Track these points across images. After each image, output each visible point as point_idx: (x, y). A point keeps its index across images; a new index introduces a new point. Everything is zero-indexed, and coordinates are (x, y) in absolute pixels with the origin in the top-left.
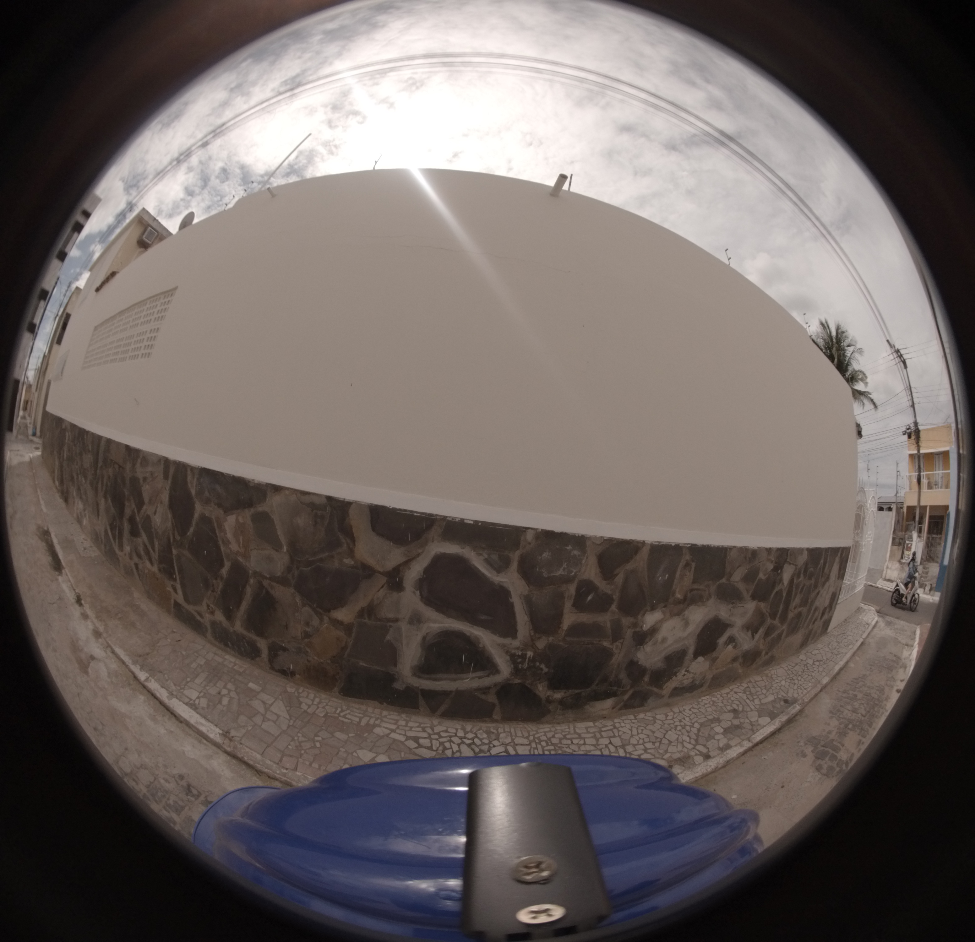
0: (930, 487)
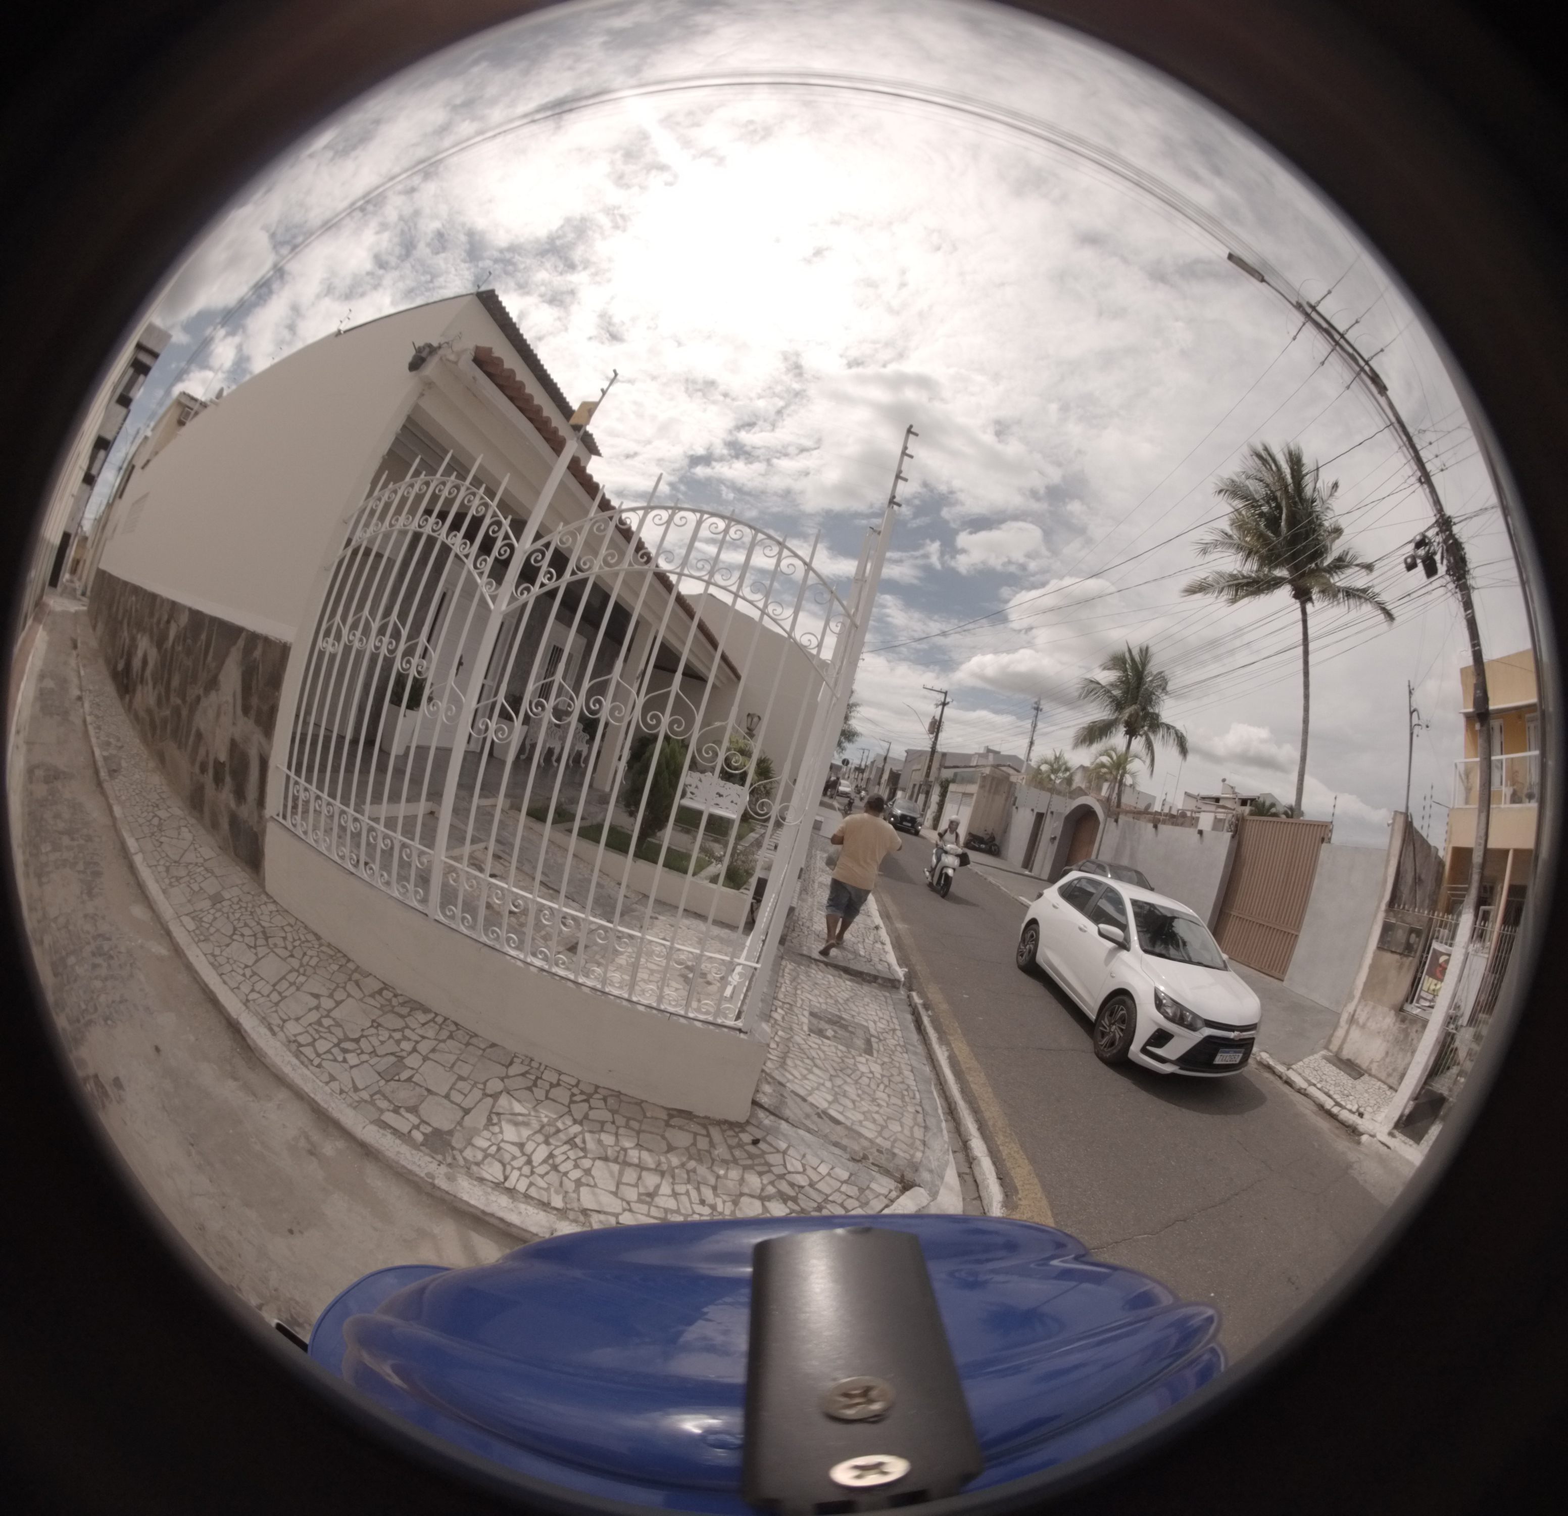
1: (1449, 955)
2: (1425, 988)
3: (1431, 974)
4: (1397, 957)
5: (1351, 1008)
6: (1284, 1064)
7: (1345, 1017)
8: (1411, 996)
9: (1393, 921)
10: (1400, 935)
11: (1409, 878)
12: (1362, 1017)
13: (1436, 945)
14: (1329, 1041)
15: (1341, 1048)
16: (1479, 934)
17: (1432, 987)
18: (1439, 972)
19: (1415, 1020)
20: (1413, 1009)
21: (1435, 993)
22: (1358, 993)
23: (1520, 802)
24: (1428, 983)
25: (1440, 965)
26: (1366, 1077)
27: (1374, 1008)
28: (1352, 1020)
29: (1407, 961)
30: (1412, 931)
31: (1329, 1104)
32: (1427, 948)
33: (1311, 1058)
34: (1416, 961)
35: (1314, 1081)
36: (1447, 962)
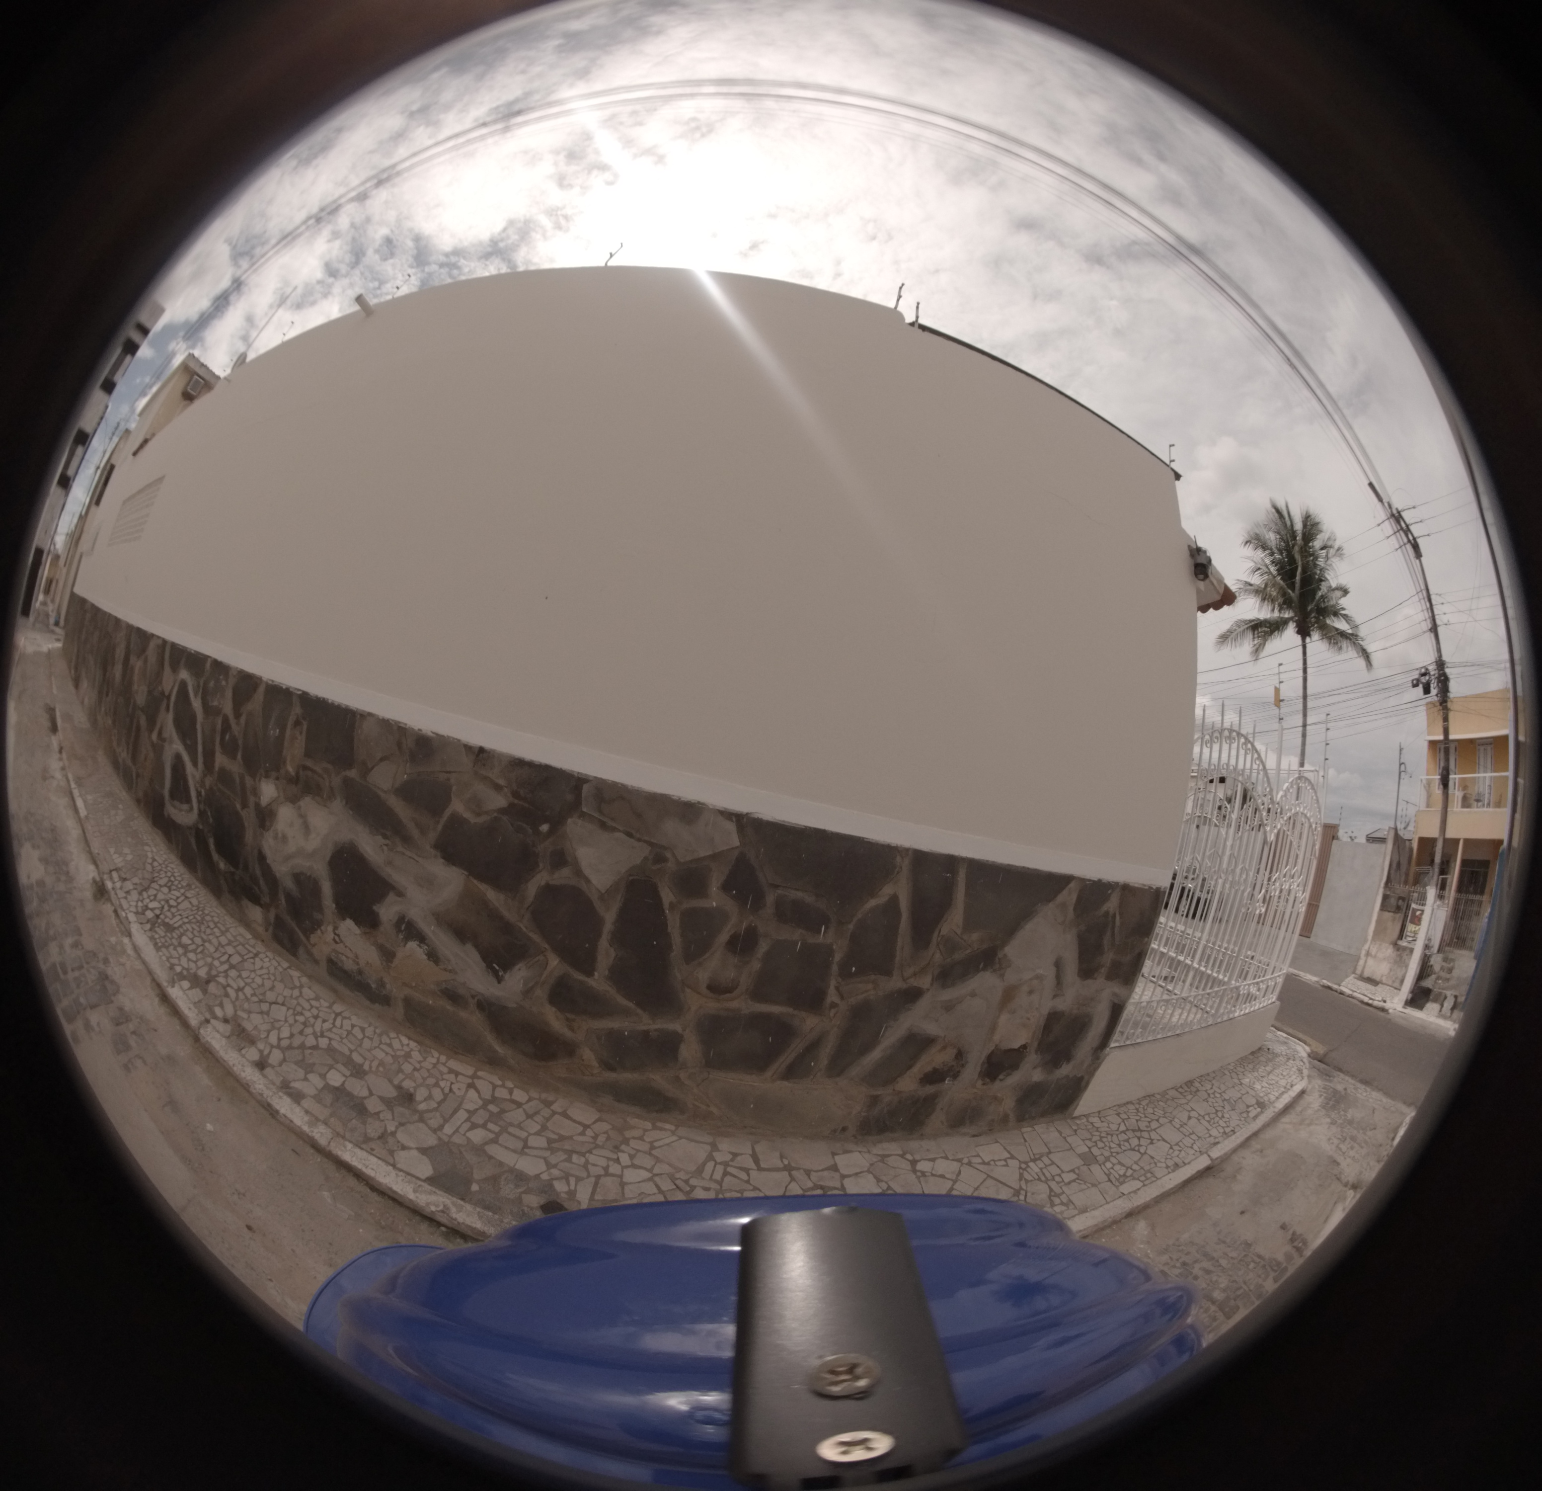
0: (1466, 802)
2: (1409, 930)
3: (1412, 922)
4: (1391, 914)
5: (1366, 947)
6: (1336, 984)
7: (1363, 953)
8: (1401, 936)
9: (1388, 893)
10: (1393, 901)
11: (1394, 866)
12: (1373, 951)
13: (1414, 906)
15: (1363, 971)
16: (1441, 897)
17: (1413, 929)
18: (1417, 920)
19: (1405, 948)
22: (1370, 937)
25: (1417, 917)
26: (1380, 985)
27: (1380, 945)
29: (1398, 915)
31: (1367, 1000)
32: (1408, 907)
33: (1349, 977)
34: (1402, 916)
35: (1355, 990)
36: (1422, 914)
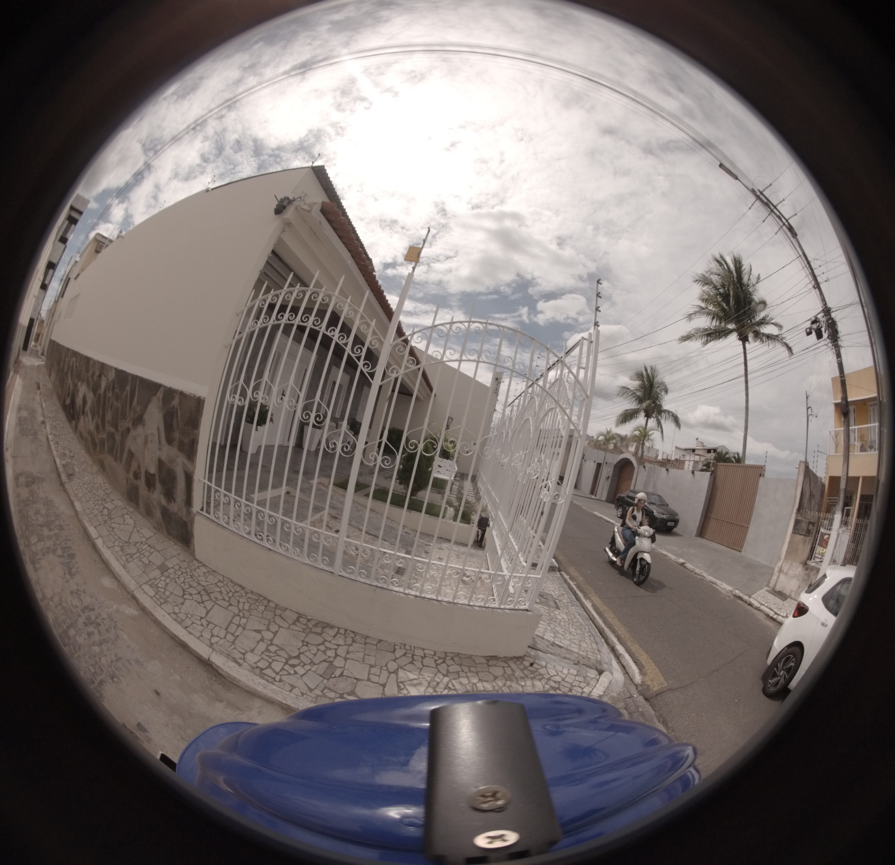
0: (863, 449)
1: (829, 535)
2: (817, 552)
3: (821, 545)
4: (802, 537)
5: (779, 564)
6: (747, 595)
7: (777, 569)
8: (811, 556)
9: (800, 518)
10: (804, 526)
11: (807, 495)
12: (785, 568)
13: (822, 530)
14: (769, 582)
15: (775, 585)
16: (844, 523)
17: (821, 552)
18: (824, 543)
19: (813, 568)
20: (812, 563)
21: (823, 555)
22: (783, 557)
23: (865, 451)
24: (819, 549)
25: (825, 540)
26: (789, 599)
27: (792, 563)
28: (781, 571)
29: (808, 539)
30: (810, 523)
31: (772, 614)
32: (818, 531)
33: (761, 591)
34: (812, 538)
35: (763, 603)
36: (828, 538)
